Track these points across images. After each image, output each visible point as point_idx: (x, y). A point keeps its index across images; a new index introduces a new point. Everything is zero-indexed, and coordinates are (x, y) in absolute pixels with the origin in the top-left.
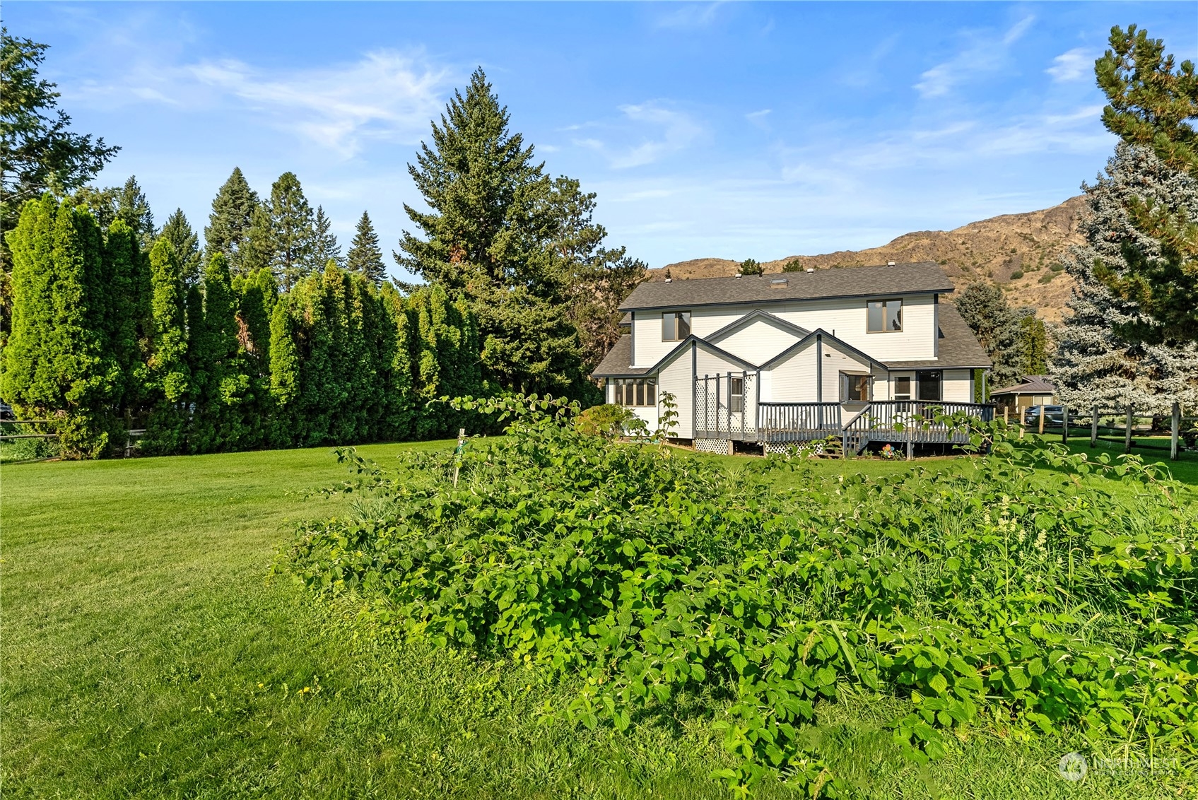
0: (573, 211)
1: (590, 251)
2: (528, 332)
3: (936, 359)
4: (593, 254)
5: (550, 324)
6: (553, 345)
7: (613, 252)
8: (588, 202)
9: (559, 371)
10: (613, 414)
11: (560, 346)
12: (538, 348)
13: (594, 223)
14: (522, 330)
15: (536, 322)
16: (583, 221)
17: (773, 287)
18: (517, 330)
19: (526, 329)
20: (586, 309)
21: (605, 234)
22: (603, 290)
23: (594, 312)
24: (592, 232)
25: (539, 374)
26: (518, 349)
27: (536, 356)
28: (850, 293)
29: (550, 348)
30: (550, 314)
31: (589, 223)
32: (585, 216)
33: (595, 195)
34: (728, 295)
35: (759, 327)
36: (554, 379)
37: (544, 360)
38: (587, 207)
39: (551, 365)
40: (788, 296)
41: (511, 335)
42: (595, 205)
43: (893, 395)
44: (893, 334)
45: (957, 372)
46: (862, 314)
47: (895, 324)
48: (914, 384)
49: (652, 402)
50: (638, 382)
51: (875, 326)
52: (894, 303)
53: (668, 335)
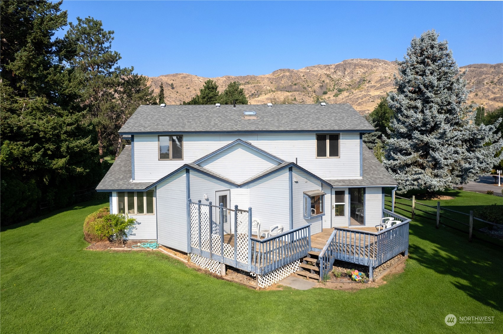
0: (98, 41)
1: (111, 68)
2: (47, 136)
3: (361, 178)
4: (112, 70)
5: (69, 128)
6: (71, 145)
7: (125, 70)
8: (108, 36)
9: (78, 164)
10: (116, 225)
11: (77, 146)
12: (58, 148)
13: (113, 50)
14: (42, 134)
15: (54, 128)
16: (105, 48)
17: (247, 118)
18: (37, 135)
19: (45, 133)
20: (108, 105)
21: (120, 58)
22: (119, 92)
23: (113, 107)
24: (111, 56)
25: (61, 168)
26: (37, 150)
27: (57, 155)
29: (68, 147)
30: (69, 120)
31: (109, 50)
32: (106, 45)
33: (113, 33)
34: (212, 123)
35: (240, 153)
36: (74, 170)
37: (65, 157)
38: (108, 40)
39: (69, 160)
40: (260, 128)
41: (31, 139)
42: (113, 39)
43: (334, 204)
44: (334, 159)
45: (374, 189)
46: (312, 143)
47: (335, 152)
48: (347, 197)
49: (150, 210)
50: (140, 194)
51: (321, 152)
52: (335, 137)
53: (163, 155)
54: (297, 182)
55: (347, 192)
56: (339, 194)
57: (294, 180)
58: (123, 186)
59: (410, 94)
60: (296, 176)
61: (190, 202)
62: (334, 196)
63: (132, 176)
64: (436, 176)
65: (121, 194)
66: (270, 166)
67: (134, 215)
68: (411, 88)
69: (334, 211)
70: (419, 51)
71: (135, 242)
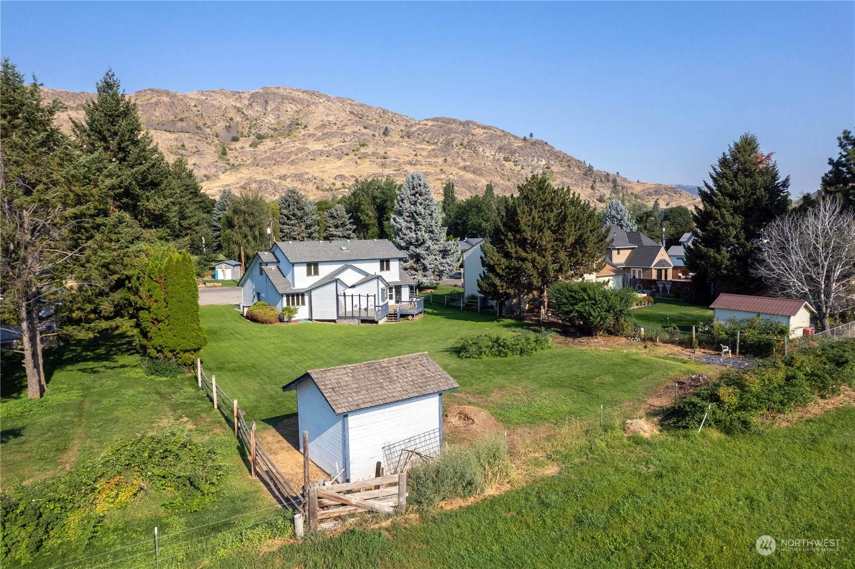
3: (399, 281)
17: (344, 251)
28: (376, 257)
35: (349, 271)
43: (389, 294)
44: (387, 272)
45: (405, 286)
46: (378, 264)
47: (388, 268)
48: (394, 290)
49: (303, 303)
50: (298, 295)
51: (382, 269)
52: (388, 261)
53: (309, 274)
55: (394, 288)
57: (379, 283)
58: (288, 291)
59: (407, 218)
61: (338, 295)
62: (390, 290)
63: (294, 286)
64: (425, 276)
65: (288, 296)
66: (361, 277)
67: (295, 307)
68: (407, 214)
69: (389, 297)
70: (411, 187)
71: (295, 321)
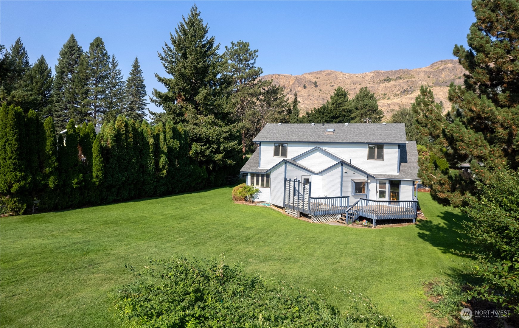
0: (246, 60)
1: (254, 80)
2: (214, 140)
3: (398, 174)
4: (255, 82)
5: (225, 135)
6: (226, 146)
7: (266, 82)
8: (253, 55)
9: (229, 158)
10: (249, 191)
11: (230, 147)
12: (219, 147)
13: (257, 66)
14: (211, 139)
15: (217, 135)
16: (251, 64)
17: (327, 133)
18: (208, 139)
19: (213, 138)
20: (251, 112)
21: (262, 72)
22: (260, 100)
23: (255, 114)
24: (255, 71)
25: (220, 160)
26: (208, 148)
27: (218, 151)
28: (360, 141)
29: (224, 147)
30: (225, 129)
31: (254, 65)
32: (252, 61)
33: (257, 51)
34: (305, 137)
35: (318, 155)
36: (227, 162)
37: (222, 153)
38: (253, 58)
39: (224, 155)
40: (332, 140)
41: (205, 141)
42: (257, 56)
43: (378, 190)
44: (380, 161)
45: (407, 182)
46: (365, 151)
47: (380, 157)
48: (387, 186)
49: (268, 185)
50: (263, 176)
51: (371, 156)
52: (380, 147)
53: (276, 154)
54: (346, 173)
55: (388, 182)
56: (382, 184)
57: (344, 171)
58: (254, 170)
60: (345, 169)
61: (286, 179)
62: (378, 185)
63: (259, 166)
65: (253, 175)
67: (259, 187)
69: (378, 194)
71: (259, 202)
